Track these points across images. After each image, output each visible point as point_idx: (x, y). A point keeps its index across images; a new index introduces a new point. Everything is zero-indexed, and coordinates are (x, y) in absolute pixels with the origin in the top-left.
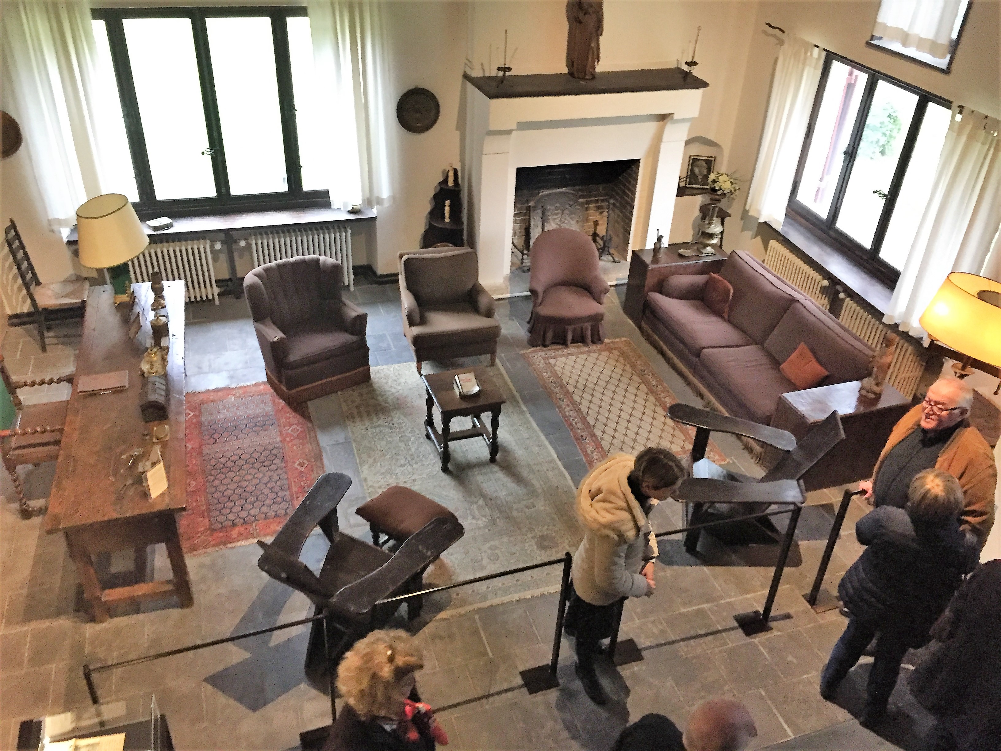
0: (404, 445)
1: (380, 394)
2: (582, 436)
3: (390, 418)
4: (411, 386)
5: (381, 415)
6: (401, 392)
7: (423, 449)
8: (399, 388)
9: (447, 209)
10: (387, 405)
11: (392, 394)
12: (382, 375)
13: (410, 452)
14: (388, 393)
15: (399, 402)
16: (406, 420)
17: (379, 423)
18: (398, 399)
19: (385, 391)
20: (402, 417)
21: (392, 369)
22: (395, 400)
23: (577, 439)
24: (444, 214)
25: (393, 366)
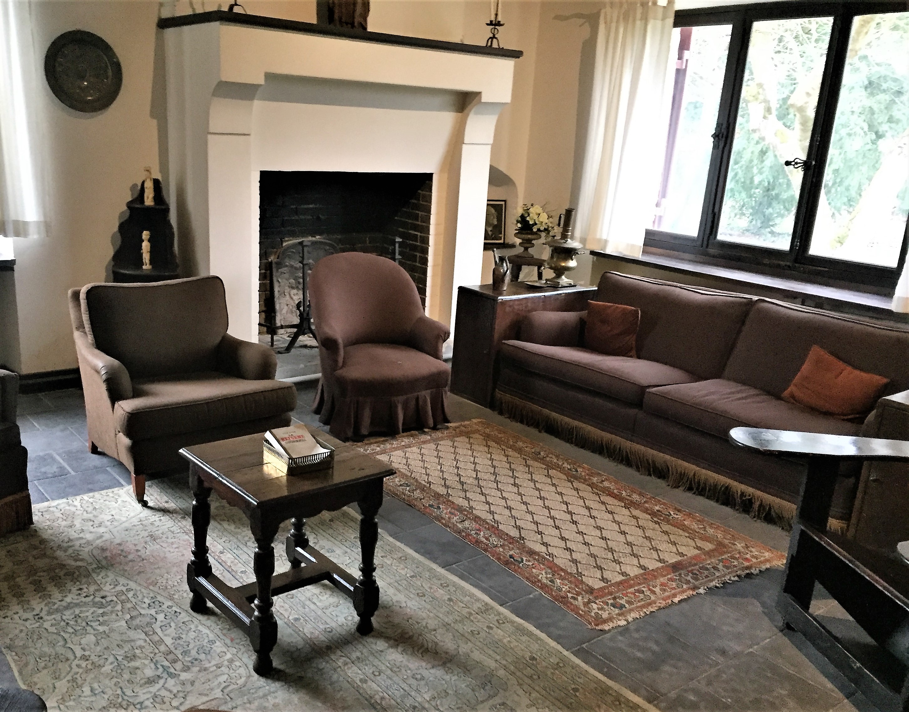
0: (143, 636)
1: (59, 547)
2: (511, 557)
3: (92, 588)
4: (126, 525)
5: (69, 585)
6: (107, 536)
7: (192, 635)
8: (102, 530)
9: (146, 246)
10: (79, 563)
11: (88, 543)
12: (58, 514)
13: (163, 648)
14: (77, 543)
15: (108, 554)
16: (132, 585)
17: (68, 599)
18: (103, 550)
19: (70, 540)
20: (122, 581)
21: (77, 503)
22: (95, 553)
23: (507, 563)
24: (141, 255)
25: (79, 498)
